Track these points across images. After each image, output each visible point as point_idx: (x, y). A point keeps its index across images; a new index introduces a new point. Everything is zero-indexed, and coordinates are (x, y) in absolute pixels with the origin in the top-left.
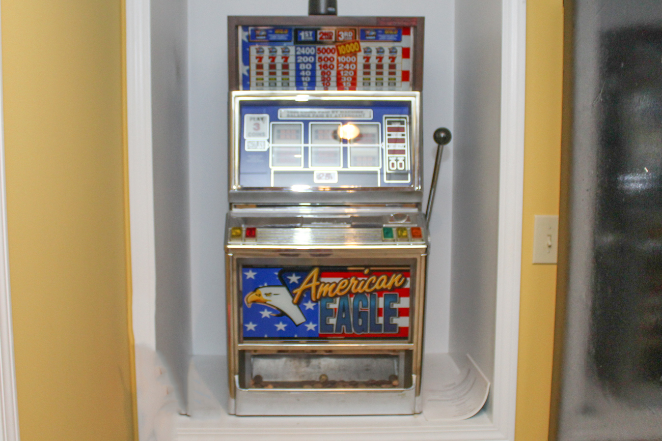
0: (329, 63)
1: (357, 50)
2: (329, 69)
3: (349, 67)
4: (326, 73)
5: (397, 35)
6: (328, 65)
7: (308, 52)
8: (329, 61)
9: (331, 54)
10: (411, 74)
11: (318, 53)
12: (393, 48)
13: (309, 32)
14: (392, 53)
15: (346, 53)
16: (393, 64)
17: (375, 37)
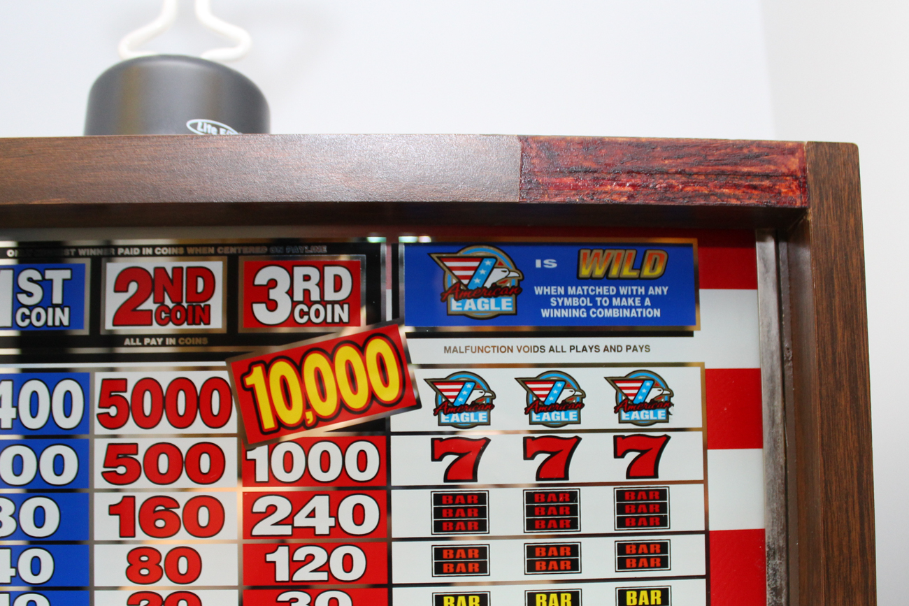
0: (183, 490)
1: (389, 394)
2: (183, 538)
3: (332, 522)
4: (160, 567)
5: (665, 290)
6: (178, 507)
7: (34, 413)
8: (184, 480)
9: (199, 426)
10: (777, 556)
11: (107, 421)
12: (644, 375)
13: (43, 275)
14: (636, 412)
15: (309, 415)
16: (647, 492)
17: (510, 300)
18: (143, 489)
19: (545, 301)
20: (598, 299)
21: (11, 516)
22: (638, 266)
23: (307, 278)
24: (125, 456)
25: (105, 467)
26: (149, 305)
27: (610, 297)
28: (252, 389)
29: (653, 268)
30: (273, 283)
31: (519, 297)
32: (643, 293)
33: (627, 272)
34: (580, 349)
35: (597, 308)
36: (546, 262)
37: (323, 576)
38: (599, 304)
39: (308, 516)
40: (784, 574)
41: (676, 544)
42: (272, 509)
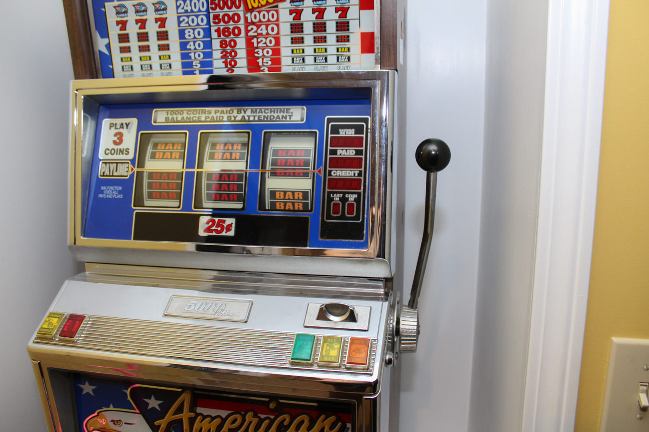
0: (231, 25)
2: (232, 36)
3: (266, 31)
4: (227, 44)
6: (230, 29)
7: (195, 7)
8: (231, 23)
9: (234, 9)
10: (378, 39)
11: (213, 9)
15: (260, 5)
16: (344, 22)
18: (222, 25)
21: (192, 33)
24: (217, 17)
25: (213, 20)
37: (265, 45)
39: (261, 30)
41: (351, 36)
42: (252, 29)
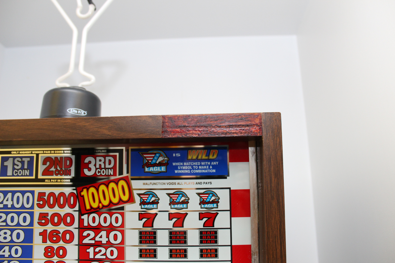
0: (62, 228)
1: (125, 198)
2: (61, 243)
3: (107, 239)
4: (54, 253)
5: (217, 163)
6: (60, 233)
7: (18, 203)
8: (62, 225)
9: (67, 208)
10: (256, 255)
11: (39, 206)
12: (209, 192)
13: (22, 159)
14: (207, 205)
15: (101, 205)
16: (210, 232)
17: (164, 167)
18: (50, 228)
19: (176, 168)
20: (194, 167)
21: (10, 235)
22: (208, 155)
23: (100, 161)
24: (45, 217)
25: (38, 220)
26: (53, 169)
27: (198, 166)
28: (83, 196)
29: (213, 156)
30: (90, 162)
31: (167, 166)
32: (210, 164)
33: (204, 157)
34: (188, 183)
35: (194, 169)
36: (177, 154)
37: (104, 257)
38: (194, 168)
39: (100, 237)
40: (258, 261)
41: (220, 250)
42: (89, 235)
